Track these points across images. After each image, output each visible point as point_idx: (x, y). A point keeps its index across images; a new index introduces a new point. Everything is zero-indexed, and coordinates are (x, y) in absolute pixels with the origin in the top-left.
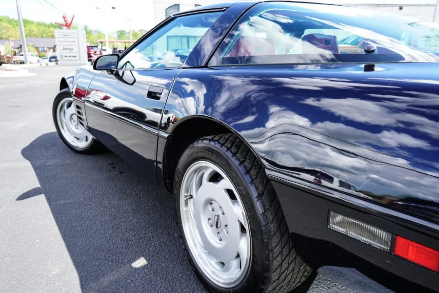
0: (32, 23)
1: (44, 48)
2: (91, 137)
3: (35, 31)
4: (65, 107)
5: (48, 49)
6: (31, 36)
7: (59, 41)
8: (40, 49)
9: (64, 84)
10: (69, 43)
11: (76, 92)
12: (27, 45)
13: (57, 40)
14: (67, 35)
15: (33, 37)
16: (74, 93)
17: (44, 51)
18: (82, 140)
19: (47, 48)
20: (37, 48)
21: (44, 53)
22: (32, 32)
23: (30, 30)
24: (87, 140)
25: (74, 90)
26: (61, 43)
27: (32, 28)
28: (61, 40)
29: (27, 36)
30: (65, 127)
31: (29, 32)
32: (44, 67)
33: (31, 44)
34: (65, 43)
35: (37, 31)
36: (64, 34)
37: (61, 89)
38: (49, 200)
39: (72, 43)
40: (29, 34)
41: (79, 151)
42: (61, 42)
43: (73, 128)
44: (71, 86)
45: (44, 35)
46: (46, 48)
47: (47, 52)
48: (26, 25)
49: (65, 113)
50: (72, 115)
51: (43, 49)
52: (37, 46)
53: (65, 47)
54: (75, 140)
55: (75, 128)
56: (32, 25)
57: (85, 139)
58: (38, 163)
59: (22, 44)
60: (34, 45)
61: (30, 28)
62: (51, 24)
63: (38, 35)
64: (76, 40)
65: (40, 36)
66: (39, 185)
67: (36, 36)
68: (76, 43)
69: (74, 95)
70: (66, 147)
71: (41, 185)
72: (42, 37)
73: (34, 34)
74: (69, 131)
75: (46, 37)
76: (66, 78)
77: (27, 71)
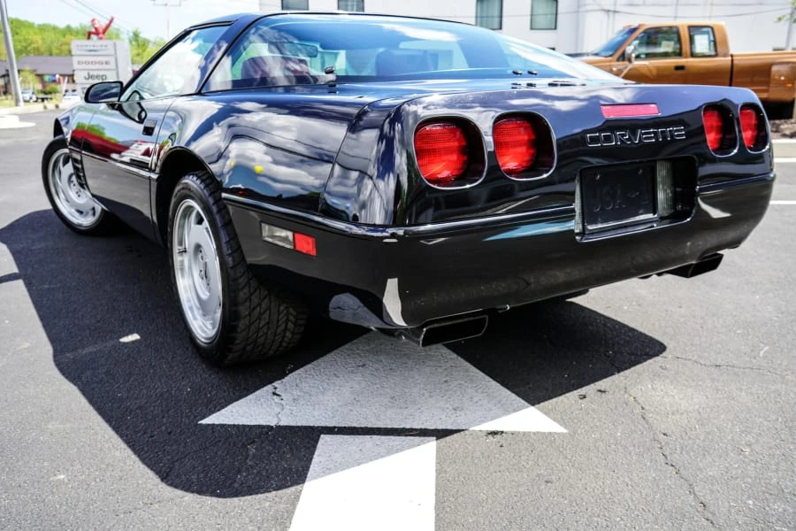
0: (31, 25)
1: (54, 75)
2: (99, 207)
3: (37, 42)
4: (61, 164)
5: (61, 78)
6: (28, 53)
7: (79, 62)
8: (47, 78)
9: (58, 128)
10: (97, 66)
11: (72, 138)
12: (19, 71)
13: (75, 59)
14: (95, 51)
15: (32, 55)
16: (69, 140)
17: (54, 81)
18: (87, 213)
19: (61, 75)
20: (40, 76)
21: (53, 85)
22: (30, 45)
23: (25, 40)
24: (94, 214)
25: (68, 137)
26: (84, 66)
27: (30, 37)
28: (84, 59)
29: (18, 52)
30: (62, 195)
31: (24, 44)
32: (51, 111)
33: (27, 68)
34: (91, 67)
35: (40, 42)
36: (89, 48)
37: (55, 135)
38: (29, 285)
39: (105, 66)
40: (26, 48)
41: (83, 231)
42: (82, 63)
43: (73, 195)
44: (65, 130)
45: (55, 51)
46: (57, 76)
47: (59, 83)
48: (18, 31)
49: (60, 173)
50: (70, 176)
51: (52, 78)
52: (39, 72)
53: (91, 73)
54: (77, 214)
55: (76, 196)
56: (31, 32)
57: (91, 212)
58: (19, 247)
59: (9, 68)
60: (35, 71)
61: (27, 37)
62: (68, 28)
63: (42, 50)
64: (112, 60)
65: (47, 53)
66: (16, 270)
67: (38, 52)
68: (112, 66)
69: (70, 144)
70: (64, 226)
71: (19, 270)
72: (51, 55)
73: (34, 48)
74: (67, 201)
75: (58, 55)
76: (60, 119)
77: (17, 118)
